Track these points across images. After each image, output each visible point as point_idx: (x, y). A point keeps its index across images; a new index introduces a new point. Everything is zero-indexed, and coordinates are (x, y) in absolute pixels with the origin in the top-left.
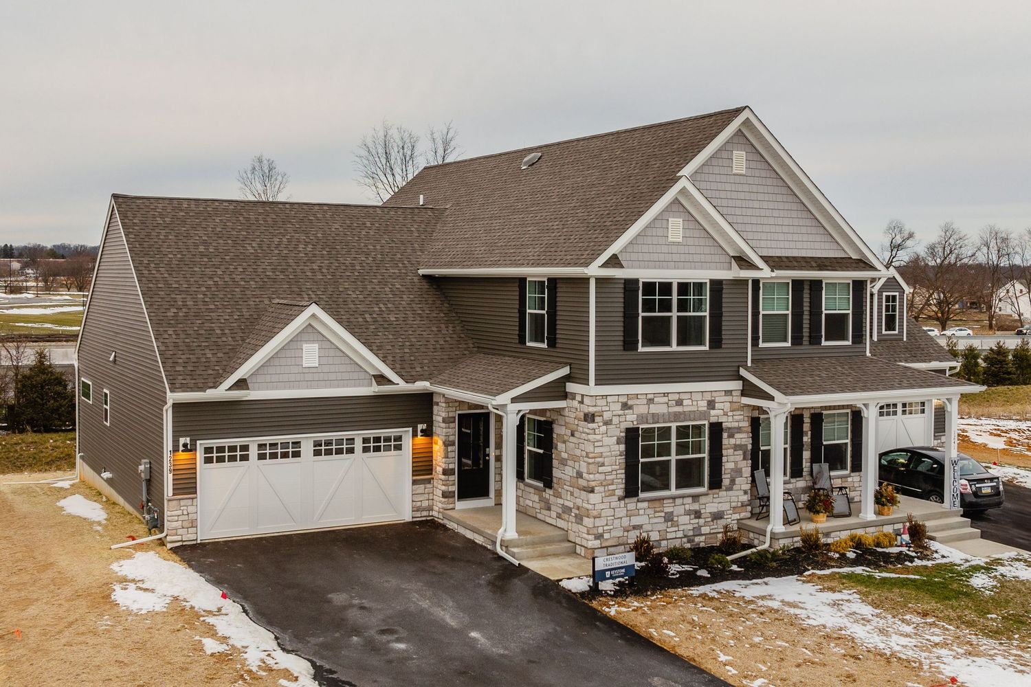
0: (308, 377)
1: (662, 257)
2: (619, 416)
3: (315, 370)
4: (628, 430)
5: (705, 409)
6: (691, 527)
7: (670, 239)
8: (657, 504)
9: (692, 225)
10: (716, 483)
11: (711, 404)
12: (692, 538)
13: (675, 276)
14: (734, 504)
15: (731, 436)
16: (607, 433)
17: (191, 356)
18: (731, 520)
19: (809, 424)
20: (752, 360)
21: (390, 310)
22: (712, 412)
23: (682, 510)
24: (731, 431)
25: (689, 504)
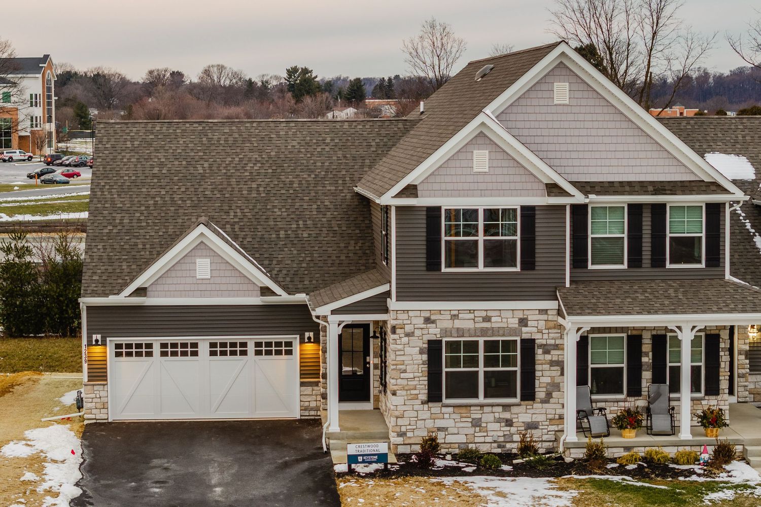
0: (203, 287)
1: (466, 186)
2: (422, 329)
3: (208, 282)
4: (429, 342)
5: (517, 326)
6: (501, 434)
7: (475, 170)
8: (463, 410)
9: (500, 155)
10: (529, 395)
11: (523, 322)
12: (502, 444)
13: (481, 203)
14: (550, 416)
15: (546, 352)
16: (408, 344)
17: (109, 268)
18: (548, 431)
19: (650, 346)
20: (571, 282)
21: (306, 227)
22: (524, 329)
23: (490, 417)
24: (546, 347)
25: (499, 412)
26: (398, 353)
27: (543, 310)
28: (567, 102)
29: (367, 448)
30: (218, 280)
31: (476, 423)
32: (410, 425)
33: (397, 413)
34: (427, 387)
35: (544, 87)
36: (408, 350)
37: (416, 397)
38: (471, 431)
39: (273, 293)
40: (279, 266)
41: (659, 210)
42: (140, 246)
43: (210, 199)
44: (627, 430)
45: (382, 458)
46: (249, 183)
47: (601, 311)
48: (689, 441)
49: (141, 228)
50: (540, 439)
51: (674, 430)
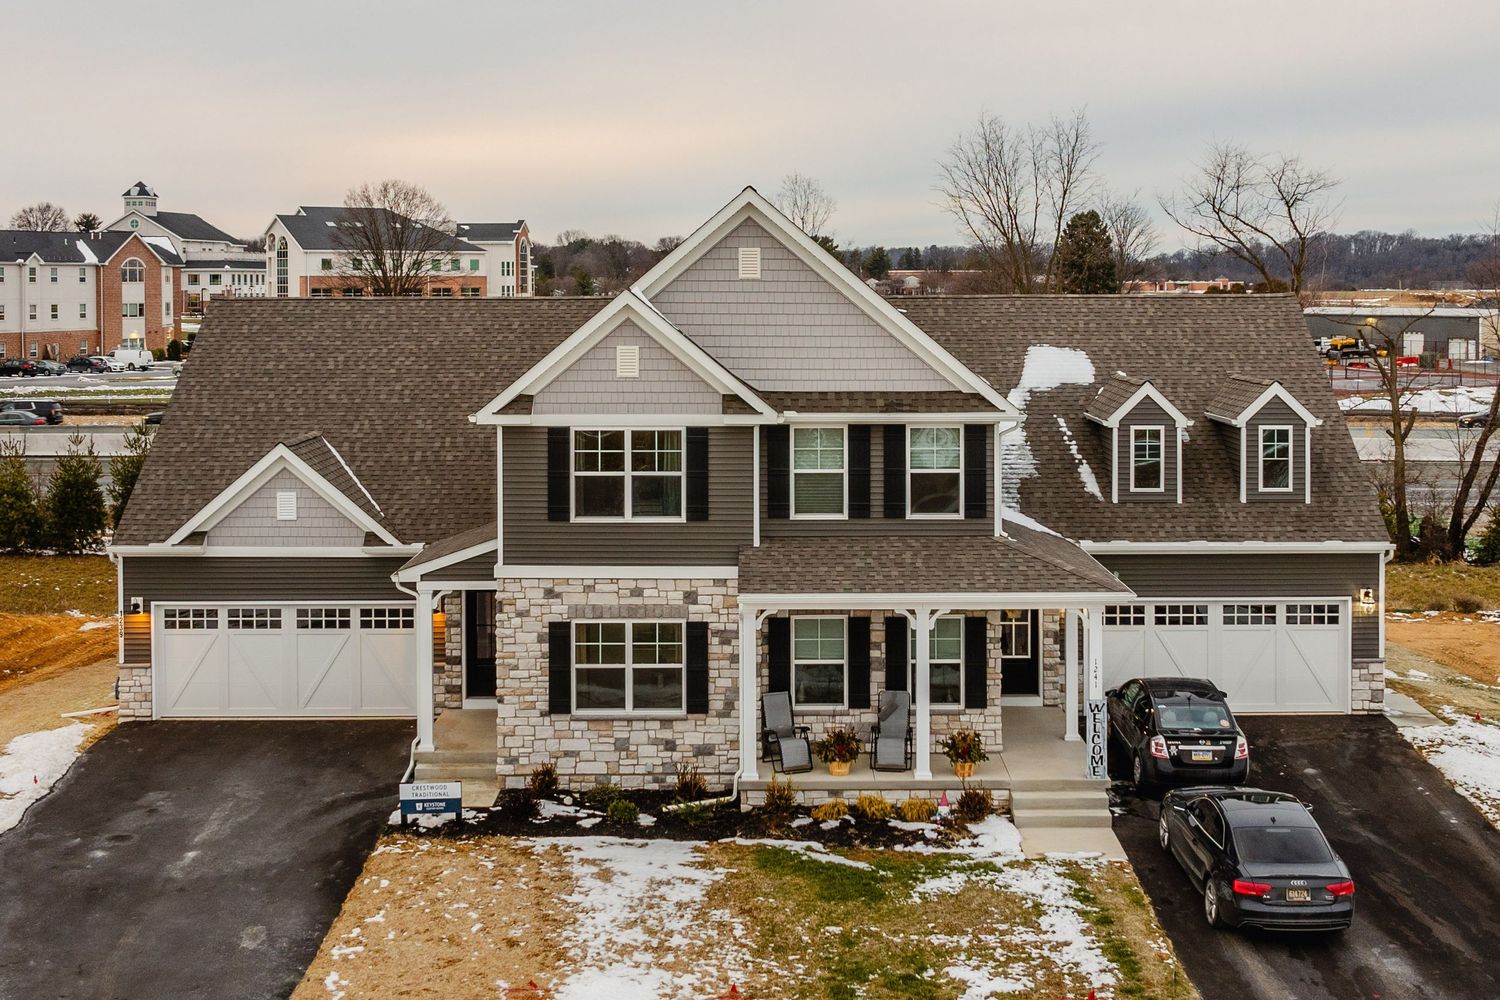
0: (285, 532)
1: (607, 398)
2: (541, 606)
3: (293, 524)
4: (552, 625)
5: (681, 602)
6: (658, 762)
7: (619, 374)
8: (603, 726)
9: (656, 354)
10: (699, 704)
11: (691, 597)
12: (660, 777)
13: (628, 423)
14: (730, 737)
15: (723, 642)
16: (521, 627)
17: (164, 502)
18: (728, 759)
19: (883, 633)
20: (763, 538)
21: (454, 446)
22: (692, 608)
23: (642, 737)
24: (724, 635)
25: (655, 730)
26: (508, 641)
27: (719, 580)
28: (758, 276)
29: (430, 791)
30: (307, 523)
31: (622, 746)
32: (523, 746)
33: (504, 729)
34: (548, 692)
35: (724, 253)
36: (520, 636)
37: (532, 706)
38: (614, 757)
39: (382, 542)
40: (400, 502)
41: (895, 434)
42: (217, 472)
43: (331, 406)
44: (835, 764)
45: (454, 805)
46: (393, 383)
47: (792, 587)
48: (927, 782)
49: (226, 445)
50: (717, 771)
51: (909, 762)
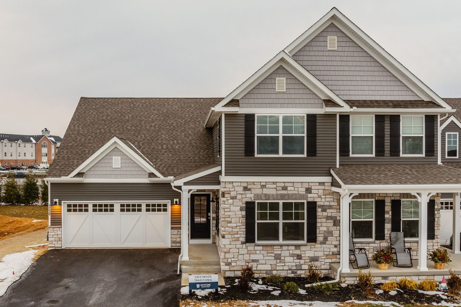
0: (116, 173)
1: (271, 101)
2: (242, 194)
3: (119, 170)
4: (247, 203)
5: (304, 193)
6: (294, 264)
7: (277, 90)
8: (269, 248)
9: (293, 81)
10: (312, 239)
11: (309, 190)
12: (295, 271)
13: (281, 112)
14: (326, 253)
15: (324, 210)
16: (233, 204)
17: (67, 162)
18: (325, 263)
19: (390, 207)
20: (340, 165)
21: (178, 143)
22: (309, 195)
23: (287, 253)
24: (324, 207)
25: (293, 250)
26: (226, 210)
27: (321, 183)
28: (336, 49)
29: (203, 278)
30: (125, 169)
31: (278, 257)
32: (234, 258)
33: (225, 250)
34: (245, 233)
35: (320, 39)
36: (232, 208)
37: (238, 239)
38: (274, 262)
39: (156, 176)
40: (160, 162)
41: (395, 119)
44: (383, 264)
45: (214, 285)
48: (427, 272)
50: (320, 268)
51: (412, 264)
